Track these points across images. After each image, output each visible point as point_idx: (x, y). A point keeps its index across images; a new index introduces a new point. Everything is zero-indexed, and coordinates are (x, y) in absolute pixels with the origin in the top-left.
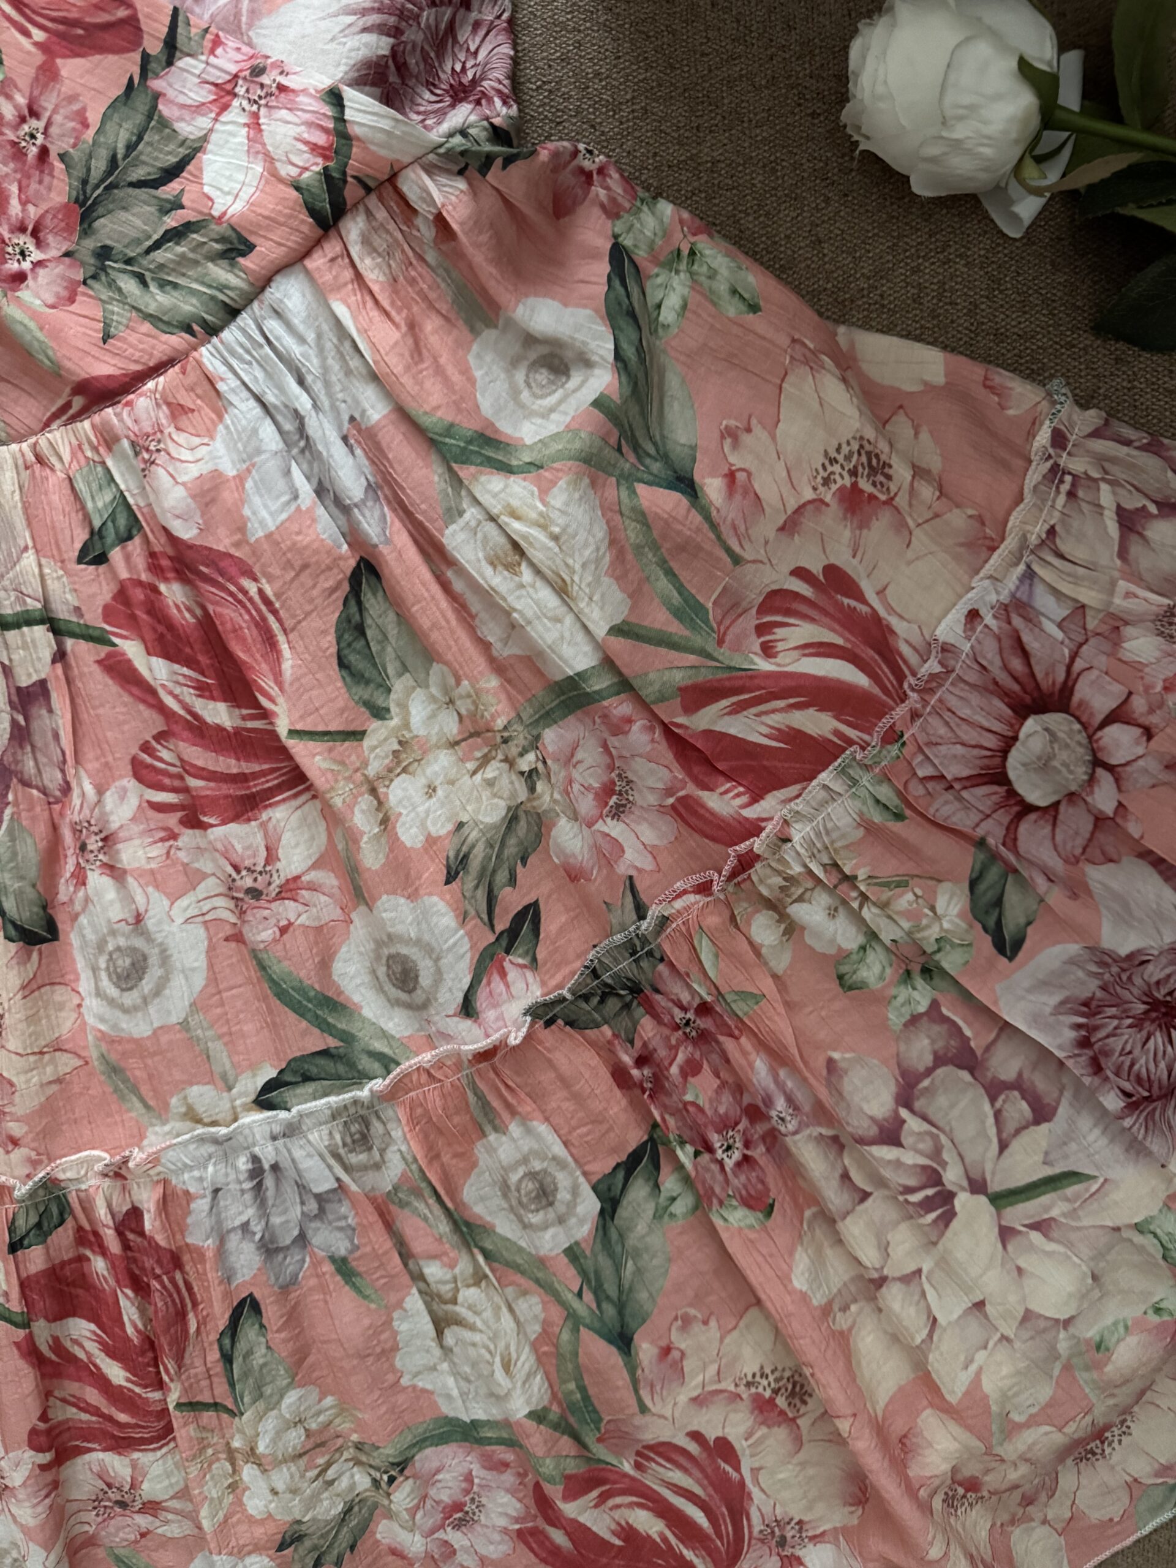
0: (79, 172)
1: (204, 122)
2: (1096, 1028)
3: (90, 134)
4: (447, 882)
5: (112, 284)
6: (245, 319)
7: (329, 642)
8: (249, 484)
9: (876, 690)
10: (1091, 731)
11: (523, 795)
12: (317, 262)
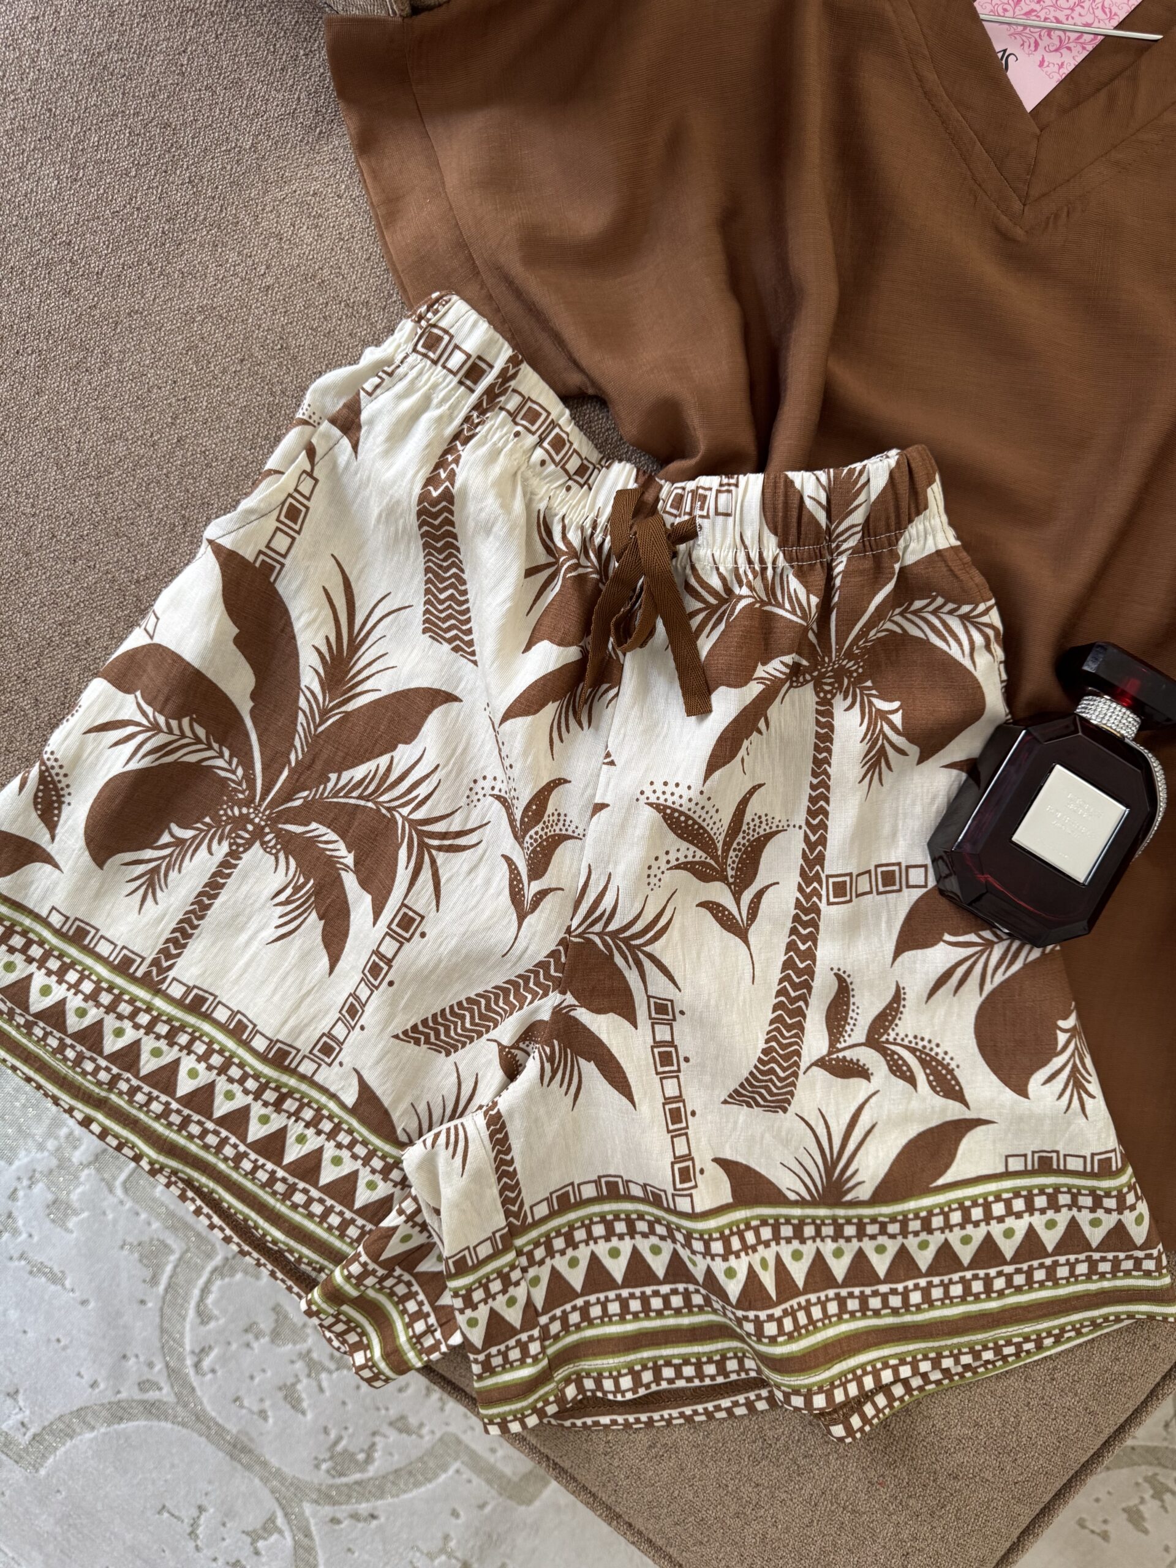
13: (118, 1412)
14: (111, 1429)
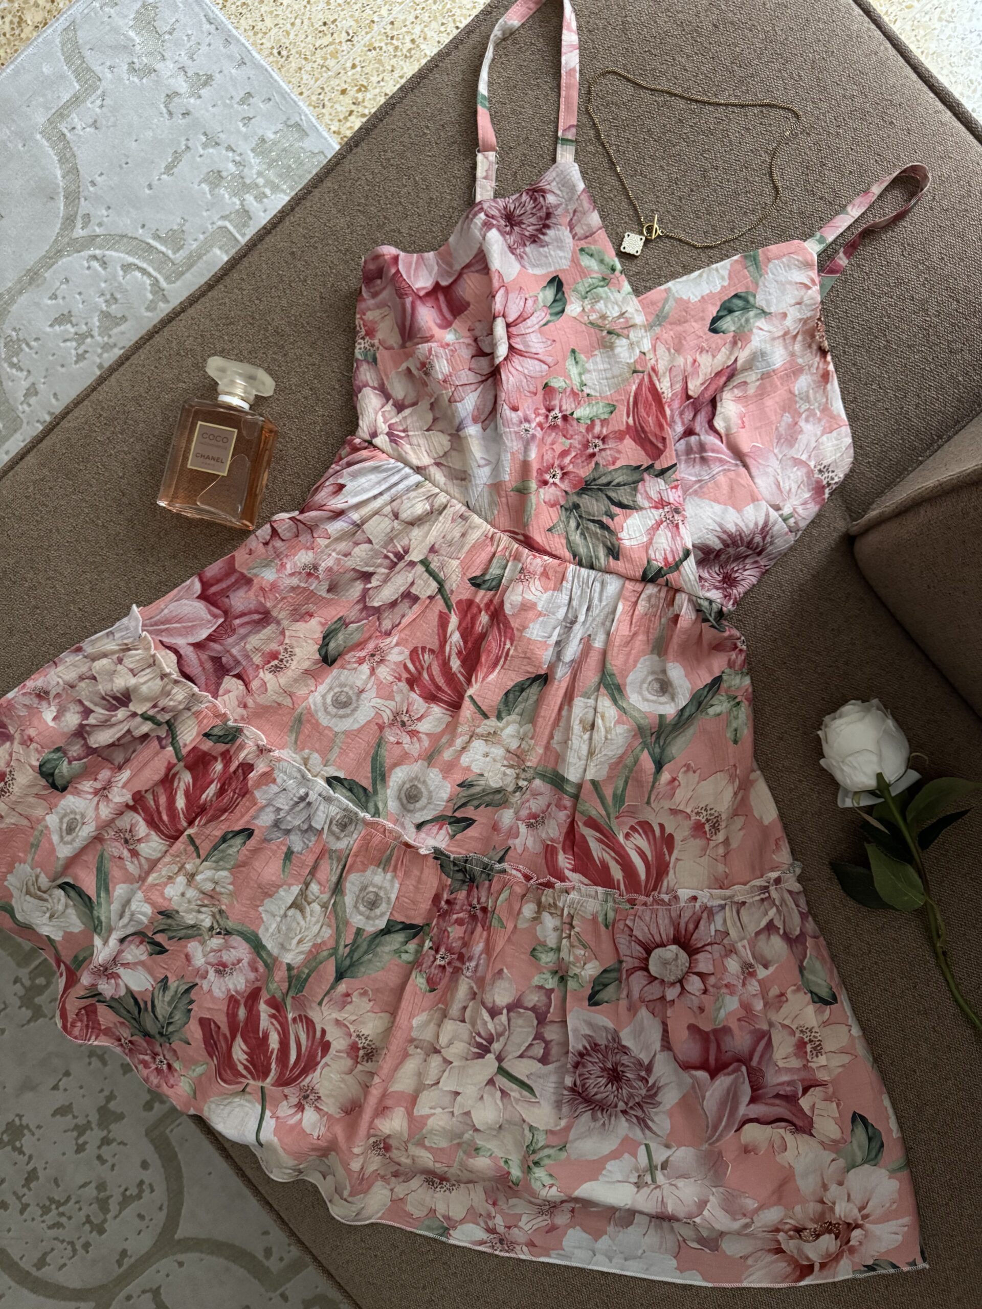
0: (596, 476)
1: (646, 504)
2: (590, 1055)
3: (612, 468)
4: (459, 785)
5: (568, 518)
6: (593, 573)
7: (510, 684)
8: (541, 619)
9: (643, 884)
10: (690, 971)
11: (510, 788)
12: (629, 585)
13: (72, 197)
14: (61, 190)
